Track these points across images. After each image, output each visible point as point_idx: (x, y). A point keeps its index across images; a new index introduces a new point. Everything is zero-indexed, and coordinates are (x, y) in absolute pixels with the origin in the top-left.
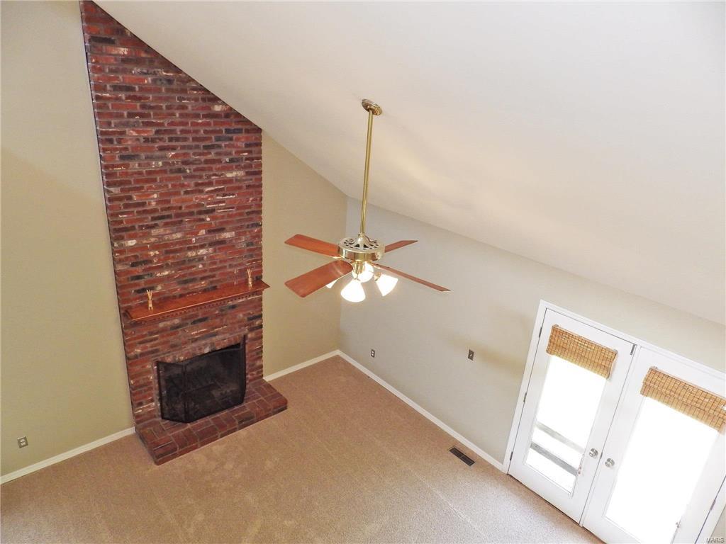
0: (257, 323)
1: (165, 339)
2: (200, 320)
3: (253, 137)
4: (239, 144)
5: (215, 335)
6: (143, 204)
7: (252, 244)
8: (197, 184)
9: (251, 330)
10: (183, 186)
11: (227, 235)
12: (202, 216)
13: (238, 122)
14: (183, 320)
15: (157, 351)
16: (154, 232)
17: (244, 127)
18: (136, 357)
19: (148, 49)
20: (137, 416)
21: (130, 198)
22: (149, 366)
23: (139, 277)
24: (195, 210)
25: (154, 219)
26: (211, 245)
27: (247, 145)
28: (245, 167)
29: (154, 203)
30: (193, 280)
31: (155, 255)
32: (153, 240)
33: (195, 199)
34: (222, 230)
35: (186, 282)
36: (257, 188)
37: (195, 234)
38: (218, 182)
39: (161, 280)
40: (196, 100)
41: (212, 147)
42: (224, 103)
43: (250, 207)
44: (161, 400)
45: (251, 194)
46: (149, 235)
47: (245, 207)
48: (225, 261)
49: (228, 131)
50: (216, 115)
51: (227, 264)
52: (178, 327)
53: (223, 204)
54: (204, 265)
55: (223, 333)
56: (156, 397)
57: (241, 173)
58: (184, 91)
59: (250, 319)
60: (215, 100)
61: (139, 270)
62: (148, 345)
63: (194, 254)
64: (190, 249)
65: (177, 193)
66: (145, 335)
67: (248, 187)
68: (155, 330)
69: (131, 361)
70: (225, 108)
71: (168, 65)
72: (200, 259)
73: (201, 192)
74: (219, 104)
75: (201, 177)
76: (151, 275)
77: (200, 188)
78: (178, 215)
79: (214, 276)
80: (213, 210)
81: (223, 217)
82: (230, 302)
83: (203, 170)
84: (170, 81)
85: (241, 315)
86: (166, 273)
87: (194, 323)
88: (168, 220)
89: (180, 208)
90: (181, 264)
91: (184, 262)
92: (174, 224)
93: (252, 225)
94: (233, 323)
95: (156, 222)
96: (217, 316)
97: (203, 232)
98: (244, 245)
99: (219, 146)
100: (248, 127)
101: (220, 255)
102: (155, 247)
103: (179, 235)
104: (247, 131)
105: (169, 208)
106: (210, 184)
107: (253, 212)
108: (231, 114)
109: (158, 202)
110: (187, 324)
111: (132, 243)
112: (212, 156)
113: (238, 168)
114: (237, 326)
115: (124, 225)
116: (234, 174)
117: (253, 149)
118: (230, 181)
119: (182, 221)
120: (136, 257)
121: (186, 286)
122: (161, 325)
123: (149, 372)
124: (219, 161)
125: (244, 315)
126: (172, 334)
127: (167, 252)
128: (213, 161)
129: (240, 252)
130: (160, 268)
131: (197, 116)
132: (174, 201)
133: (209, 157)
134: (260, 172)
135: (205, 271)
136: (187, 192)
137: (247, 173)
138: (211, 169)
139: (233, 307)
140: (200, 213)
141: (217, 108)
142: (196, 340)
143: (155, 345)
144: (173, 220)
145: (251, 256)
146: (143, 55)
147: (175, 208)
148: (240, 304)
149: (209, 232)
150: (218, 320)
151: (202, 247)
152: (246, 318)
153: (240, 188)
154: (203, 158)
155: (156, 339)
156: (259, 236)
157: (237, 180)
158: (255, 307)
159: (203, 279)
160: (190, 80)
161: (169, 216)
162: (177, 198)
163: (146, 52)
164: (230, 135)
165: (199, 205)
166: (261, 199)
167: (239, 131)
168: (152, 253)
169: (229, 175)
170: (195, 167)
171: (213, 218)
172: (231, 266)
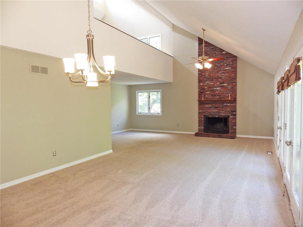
0: (234, 113)
1: (207, 110)
2: (216, 108)
3: (234, 59)
4: (229, 61)
5: (220, 113)
6: (205, 75)
7: (233, 88)
8: (217, 71)
9: (232, 115)
10: (214, 71)
11: (225, 85)
12: (219, 79)
13: (229, 55)
14: (212, 106)
15: (205, 113)
16: (206, 82)
17: (231, 56)
18: (200, 113)
19: (209, 43)
20: (199, 129)
21: (202, 74)
22: (202, 116)
23: (202, 93)
24: (216, 77)
25: (207, 79)
26: (220, 87)
27: (232, 61)
28: (231, 66)
29: (207, 75)
30: (215, 96)
31: (206, 88)
32: (206, 84)
33: (217, 75)
34: (223, 83)
35: (213, 96)
36: (235, 72)
37: (216, 84)
38: (223, 71)
39: (207, 94)
40: (218, 52)
41: (222, 62)
42: (225, 51)
43: (232, 77)
44: (204, 126)
45: (233, 74)
46: (205, 83)
47: (230, 77)
48: (224, 92)
49: (226, 58)
50: (224, 54)
51: (225, 93)
52: (211, 108)
53: (224, 76)
54: (218, 92)
55: (223, 113)
56: (203, 126)
57: (230, 68)
58: (216, 50)
59: (231, 111)
60: (223, 51)
61: (202, 91)
62: (203, 110)
63: (216, 89)
64: (215, 87)
65: (212, 73)
66: (202, 108)
67: (232, 72)
68: (205, 107)
69: (199, 113)
70: (226, 52)
71: (212, 45)
72: (217, 90)
73: (218, 73)
74: (224, 52)
75: (218, 69)
76: (205, 92)
77: (218, 72)
78: (212, 78)
79: (221, 96)
80: (221, 78)
81: (224, 79)
82: (225, 104)
83: (219, 67)
84: (213, 49)
85: (229, 109)
86: (209, 92)
87: (214, 108)
88: (210, 80)
89: (213, 77)
90: (212, 91)
91: (213, 90)
92: (211, 80)
93: (233, 82)
94: (226, 111)
95: (207, 80)
96: (221, 108)
97: (218, 83)
98: (230, 88)
99: (224, 62)
100: (232, 56)
101: (223, 90)
102: (206, 86)
103: (212, 83)
104: (232, 57)
105: (210, 77)
106: (221, 71)
107: (233, 79)
108: (228, 53)
109: (208, 75)
110: (212, 108)
111: (202, 84)
112: (222, 64)
113: (229, 67)
114: (227, 112)
115: (201, 80)
116: (228, 68)
117: (234, 62)
118: (226, 70)
119: (213, 80)
120: (202, 88)
121: (213, 97)
122: (206, 106)
123: (202, 118)
124: (224, 65)
125: (230, 110)
126: (209, 109)
127: (209, 87)
128: (222, 65)
129: (229, 90)
130: (207, 91)
131: (218, 55)
132: (212, 75)
133: (221, 64)
134: (236, 68)
135: (218, 94)
136: (215, 73)
137: (232, 68)
138: (221, 67)
139: (226, 106)
140: (218, 78)
141: (224, 53)
142: (215, 113)
143: (205, 111)
144: (211, 79)
145: (232, 92)
146: (208, 45)
147: (212, 77)
148: (228, 106)
149: (220, 83)
150: (221, 109)
151: (218, 87)
152: (230, 111)
153: (229, 72)
154: (219, 65)
155: (205, 109)
156: (236, 86)
157: (229, 70)
158: (234, 108)
159: (218, 96)
160: (217, 47)
161: (210, 79)
162: (213, 74)
163: (208, 44)
164: (227, 59)
165: (217, 76)
166: (236, 75)
167: (230, 57)
168: (206, 87)
169: (226, 69)
170: (217, 67)
171: (221, 80)
172: (226, 94)
